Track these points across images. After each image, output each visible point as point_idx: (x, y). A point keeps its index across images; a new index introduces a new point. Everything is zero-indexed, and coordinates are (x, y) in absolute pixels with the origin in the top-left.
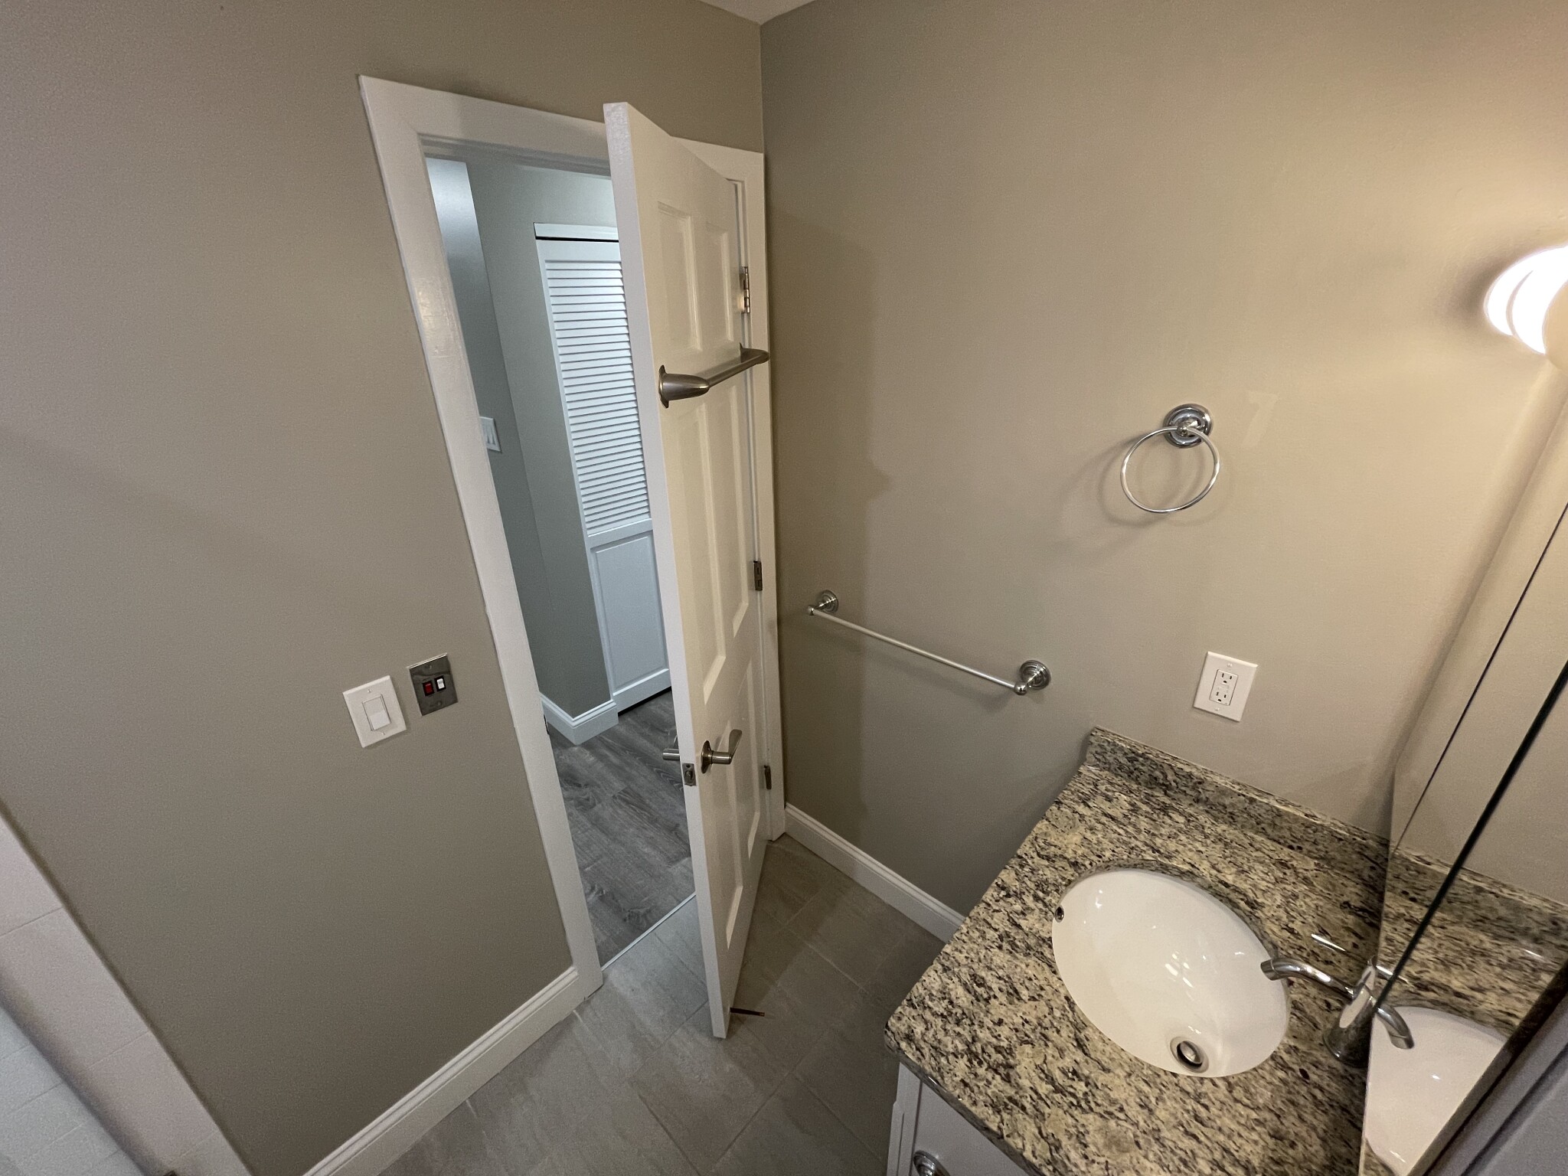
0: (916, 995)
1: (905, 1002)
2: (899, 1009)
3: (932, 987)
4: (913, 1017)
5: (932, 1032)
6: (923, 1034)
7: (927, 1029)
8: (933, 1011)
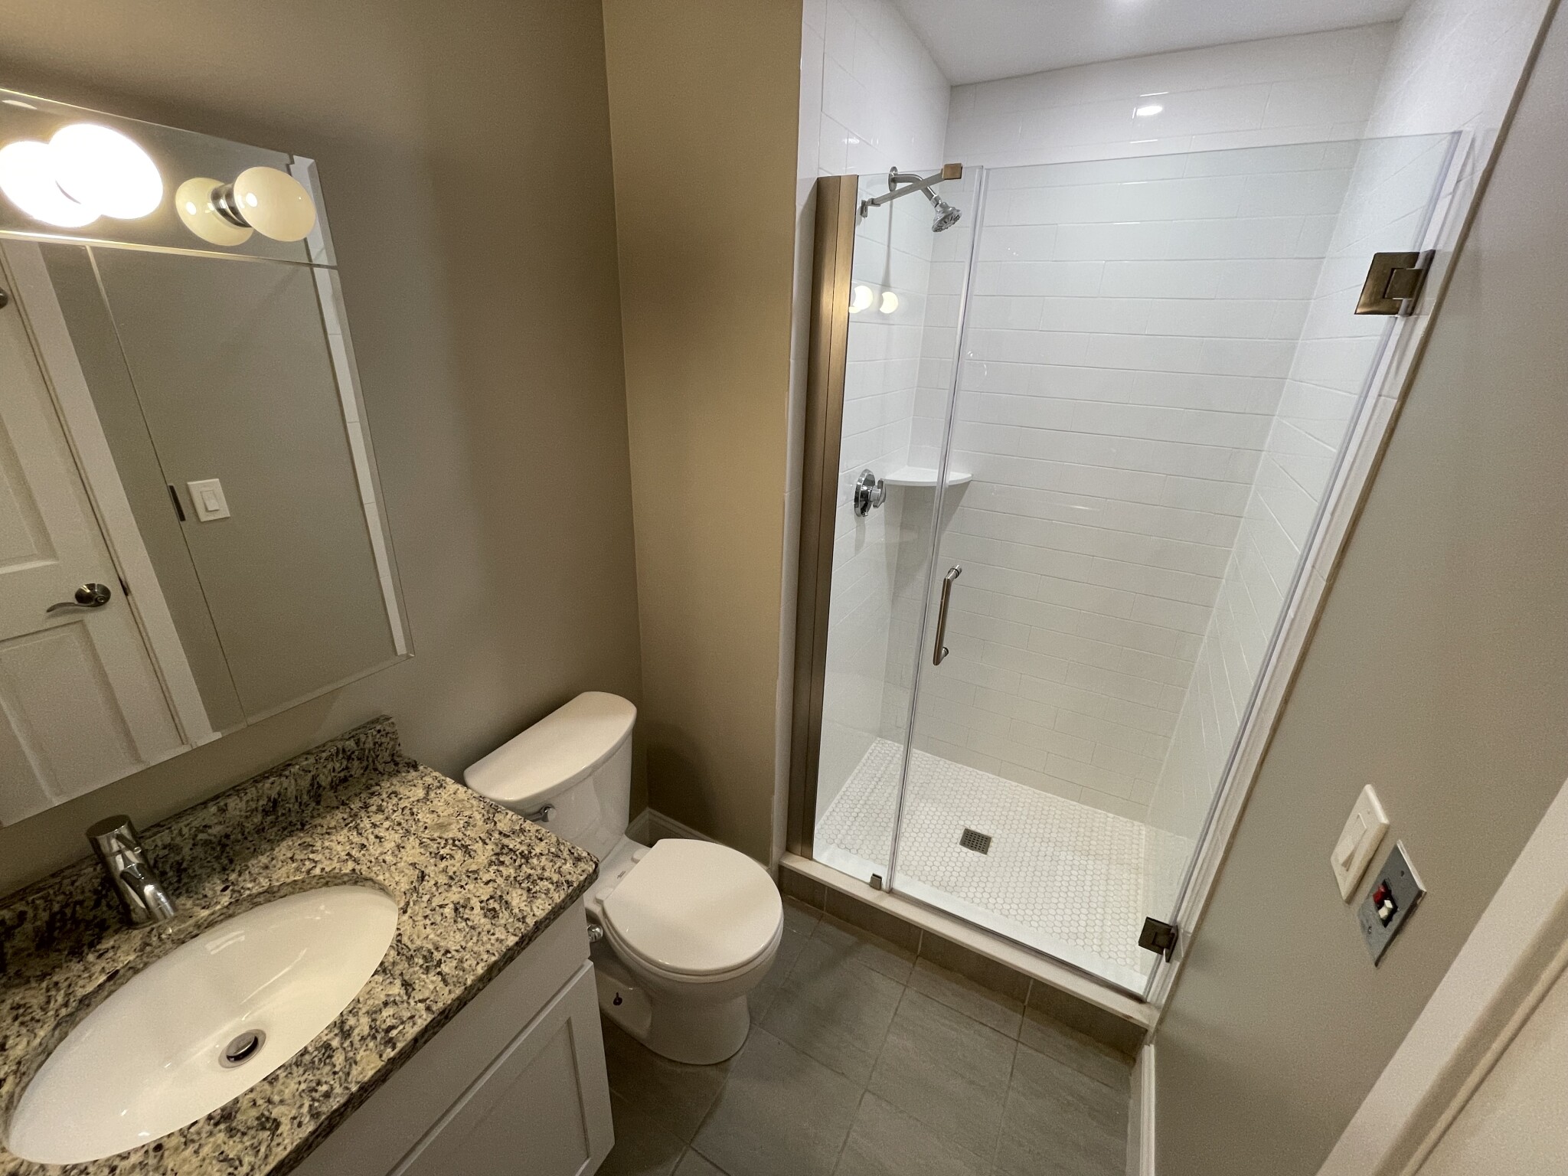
0: (562, 892)
1: (575, 885)
2: (582, 878)
3: (543, 900)
4: (570, 873)
5: (556, 867)
6: (565, 864)
7: (560, 867)
8: (549, 881)
